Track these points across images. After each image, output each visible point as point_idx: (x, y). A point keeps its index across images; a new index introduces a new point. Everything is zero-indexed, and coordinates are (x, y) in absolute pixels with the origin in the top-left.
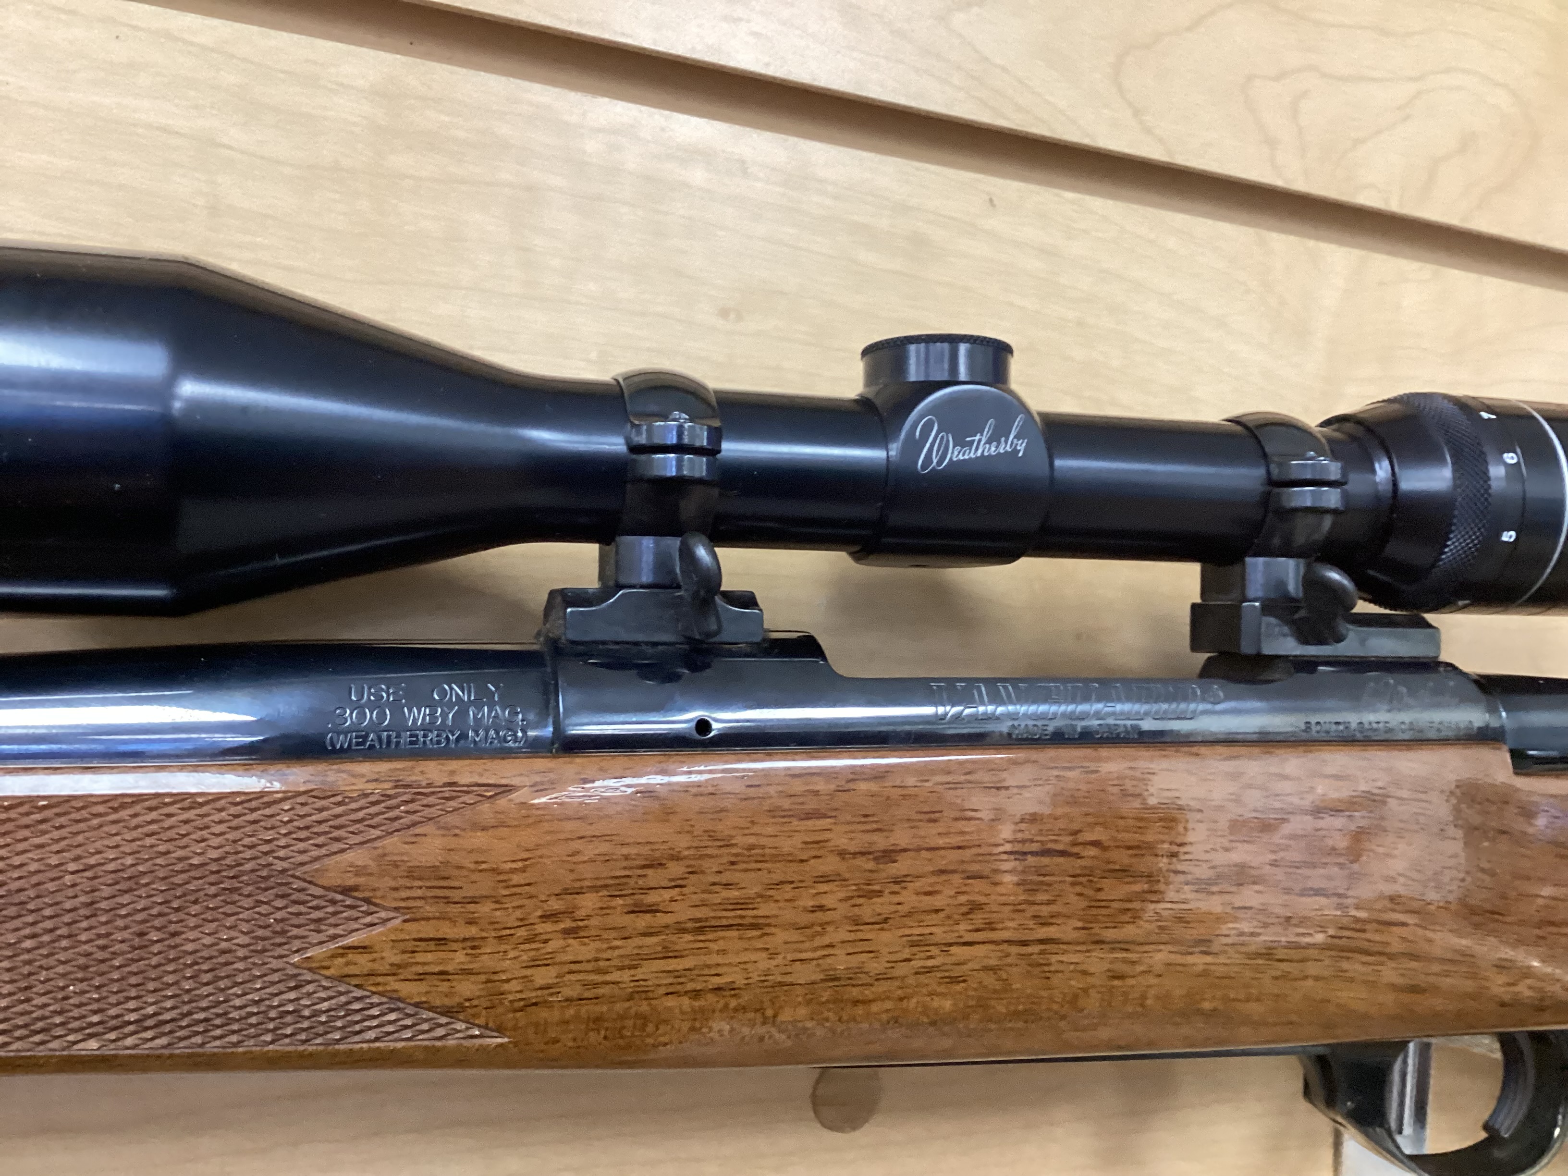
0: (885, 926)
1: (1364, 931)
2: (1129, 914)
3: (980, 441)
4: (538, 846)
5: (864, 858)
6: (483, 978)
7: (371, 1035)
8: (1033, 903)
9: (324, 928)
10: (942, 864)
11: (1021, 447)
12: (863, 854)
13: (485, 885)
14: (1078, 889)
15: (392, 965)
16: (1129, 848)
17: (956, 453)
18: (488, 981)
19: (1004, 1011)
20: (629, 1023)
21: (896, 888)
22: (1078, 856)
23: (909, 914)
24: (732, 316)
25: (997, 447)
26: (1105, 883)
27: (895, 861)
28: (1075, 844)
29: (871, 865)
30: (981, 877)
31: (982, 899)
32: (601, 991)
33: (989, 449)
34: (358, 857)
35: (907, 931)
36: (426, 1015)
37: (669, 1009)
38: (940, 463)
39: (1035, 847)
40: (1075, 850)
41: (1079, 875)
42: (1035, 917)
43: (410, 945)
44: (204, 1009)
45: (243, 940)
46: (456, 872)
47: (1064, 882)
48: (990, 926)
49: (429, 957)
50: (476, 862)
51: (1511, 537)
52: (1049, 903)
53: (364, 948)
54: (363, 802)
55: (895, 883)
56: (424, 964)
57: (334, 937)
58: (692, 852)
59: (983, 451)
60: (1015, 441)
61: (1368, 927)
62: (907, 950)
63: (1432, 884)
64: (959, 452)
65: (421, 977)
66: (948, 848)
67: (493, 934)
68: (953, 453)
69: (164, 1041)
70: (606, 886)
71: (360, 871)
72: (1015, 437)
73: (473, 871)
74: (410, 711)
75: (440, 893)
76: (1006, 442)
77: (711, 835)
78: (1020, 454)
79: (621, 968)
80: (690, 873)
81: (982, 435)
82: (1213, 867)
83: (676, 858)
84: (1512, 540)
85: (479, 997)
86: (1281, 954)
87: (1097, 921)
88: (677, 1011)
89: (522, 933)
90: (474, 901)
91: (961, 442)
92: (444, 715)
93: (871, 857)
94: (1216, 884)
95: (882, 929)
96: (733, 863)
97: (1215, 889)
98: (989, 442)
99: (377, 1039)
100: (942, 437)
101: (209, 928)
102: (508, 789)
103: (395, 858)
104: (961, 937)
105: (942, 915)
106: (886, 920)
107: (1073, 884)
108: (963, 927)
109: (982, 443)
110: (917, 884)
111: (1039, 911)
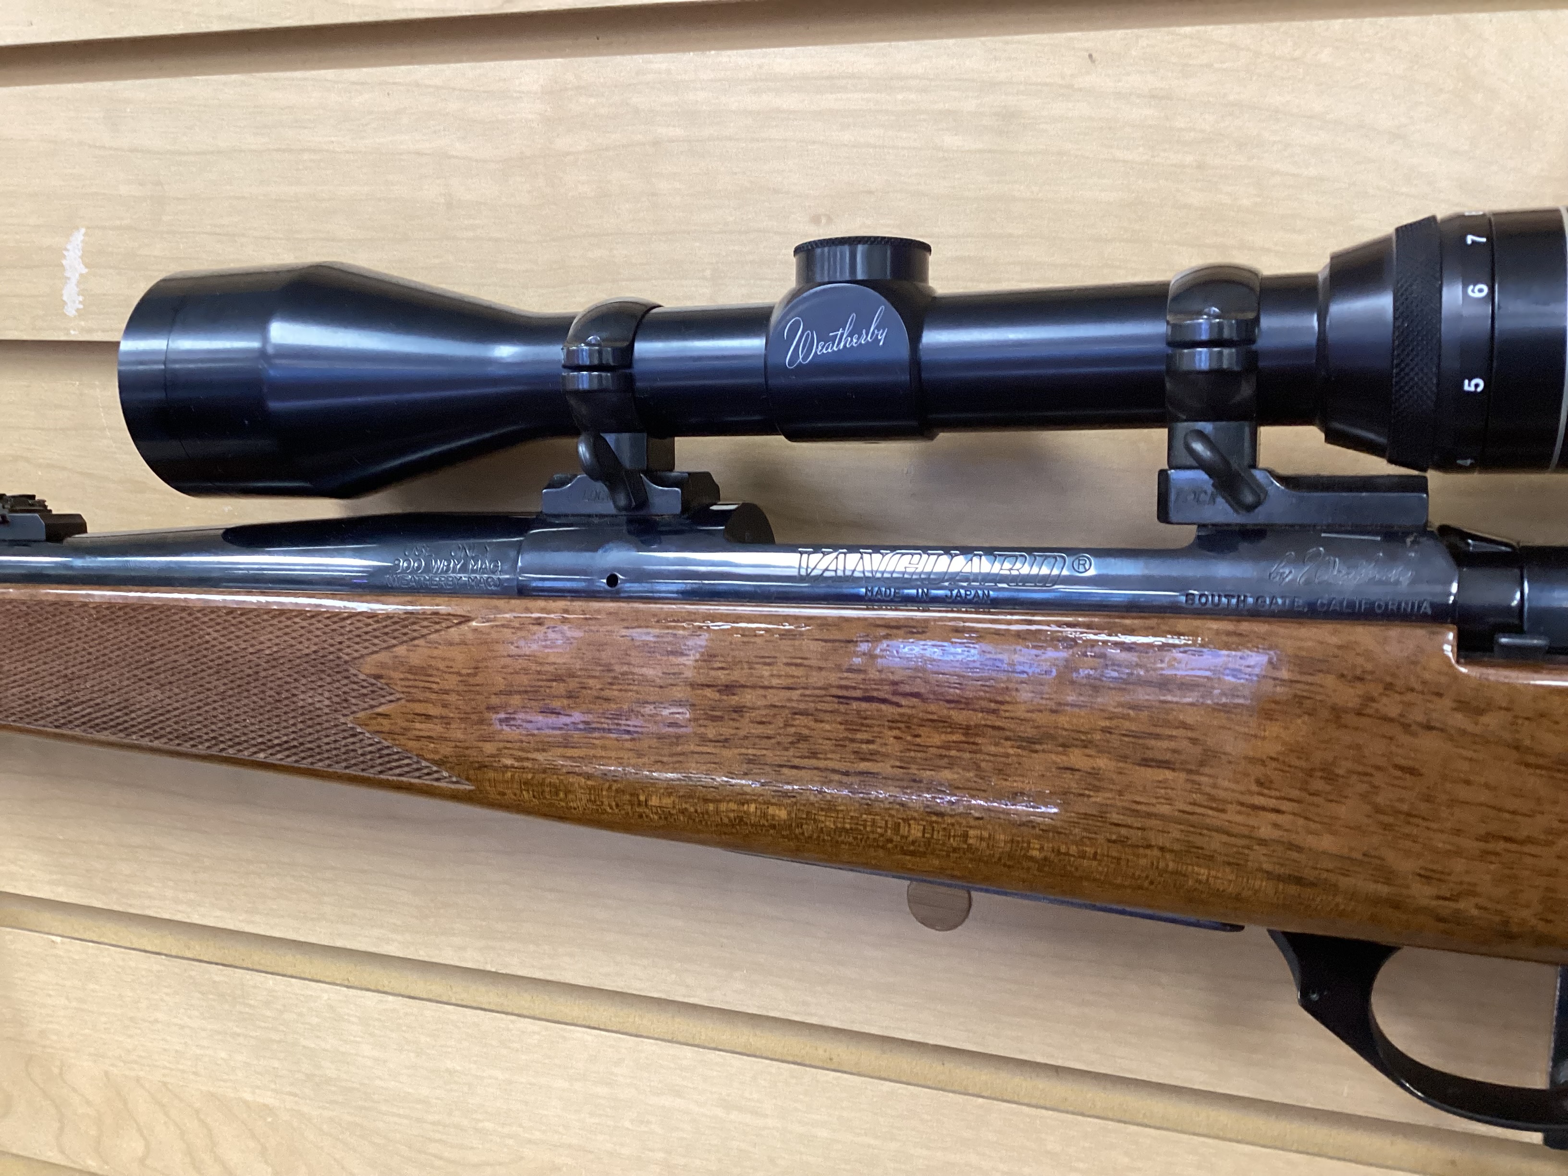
0: (726, 744)
1: (1223, 811)
2: (946, 760)
3: (842, 335)
4: (484, 659)
5: (709, 690)
6: (453, 744)
7: (397, 771)
8: (853, 741)
9: (366, 700)
10: (775, 701)
11: (881, 337)
12: (708, 686)
13: (452, 682)
14: (896, 733)
15: (402, 728)
16: (949, 702)
17: (820, 348)
18: (456, 747)
19: (832, 826)
20: (547, 789)
21: (735, 715)
22: (898, 705)
23: (746, 738)
24: (824, 221)
25: (858, 339)
26: (921, 731)
27: (734, 694)
28: (895, 693)
29: (717, 696)
30: (808, 715)
31: (806, 732)
32: (526, 764)
33: (852, 340)
34: (383, 657)
35: (743, 751)
36: (424, 763)
37: (572, 784)
38: (805, 357)
39: (858, 693)
40: (895, 699)
41: (898, 721)
42: (855, 752)
43: (410, 717)
44: (310, 742)
45: (327, 702)
46: (435, 672)
47: (883, 725)
48: (814, 755)
49: (423, 726)
50: (447, 667)
51: (1477, 386)
52: (868, 742)
53: (386, 715)
54: (389, 622)
55: (735, 712)
56: (420, 730)
57: (372, 707)
58: (583, 673)
59: (846, 343)
60: (876, 331)
61: (1229, 807)
62: (745, 766)
63: (1319, 774)
64: (823, 348)
65: (418, 738)
66: (779, 688)
67: (458, 715)
68: (817, 347)
69: (294, 758)
70: (526, 692)
71: (383, 665)
72: (875, 328)
73: (446, 672)
74: (436, 562)
75: (427, 685)
76: (867, 335)
77: (597, 662)
78: (881, 343)
79: (538, 750)
80: (582, 688)
81: (844, 329)
82: (1037, 727)
83: (572, 675)
84: (1480, 389)
85: (451, 756)
86: (1115, 817)
87: (915, 763)
88: (576, 785)
89: (474, 717)
90: (446, 692)
91: (824, 338)
92: (455, 565)
93: (715, 689)
94: (1041, 744)
95: (724, 747)
96: (611, 684)
97: (1038, 747)
98: (851, 335)
99: (400, 775)
100: (808, 334)
101: (311, 693)
102: (467, 619)
103: (403, 660)
104: (789, 761)
105: (773, 741)
106: (726, 740)
107: (891, 728)
108: (791, 752)
109: (845, 336)
110: (753, 714)
111: (859, 748)
